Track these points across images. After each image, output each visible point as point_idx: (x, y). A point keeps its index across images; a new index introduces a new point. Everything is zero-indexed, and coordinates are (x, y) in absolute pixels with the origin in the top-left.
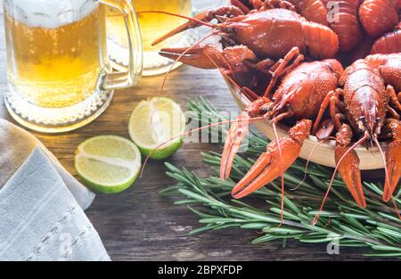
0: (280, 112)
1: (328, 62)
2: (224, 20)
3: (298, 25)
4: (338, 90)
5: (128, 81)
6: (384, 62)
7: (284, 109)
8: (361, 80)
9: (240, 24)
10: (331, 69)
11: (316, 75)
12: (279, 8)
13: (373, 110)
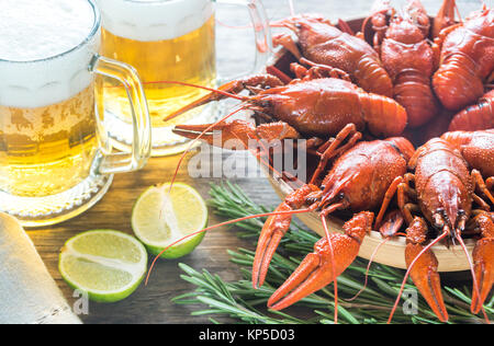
0: (332, 202)
1: (393, 141)
2: (257, 92)
3: (354, 97)
4: (407, 175)
5: (133, 164)
6: (467, 141)
7: (337, 199)
8: (437, 164)
9: (278, 96)
10: (398, 149)
11: (378, 157)
12: (329, 77)
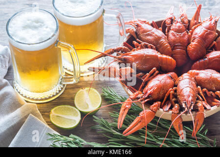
0: (146, 98)
1: (170, 74)
2: (120, 54)
3: (156, 57)
4: (174, 88)
5: (74, 81)
6: (197, 74)
7: (148, 97)
8: (185, 84)
9: (128, 56)
10: (172, 78)
11: (164, 81)
12: (147, 48)
13: (190, 99)
